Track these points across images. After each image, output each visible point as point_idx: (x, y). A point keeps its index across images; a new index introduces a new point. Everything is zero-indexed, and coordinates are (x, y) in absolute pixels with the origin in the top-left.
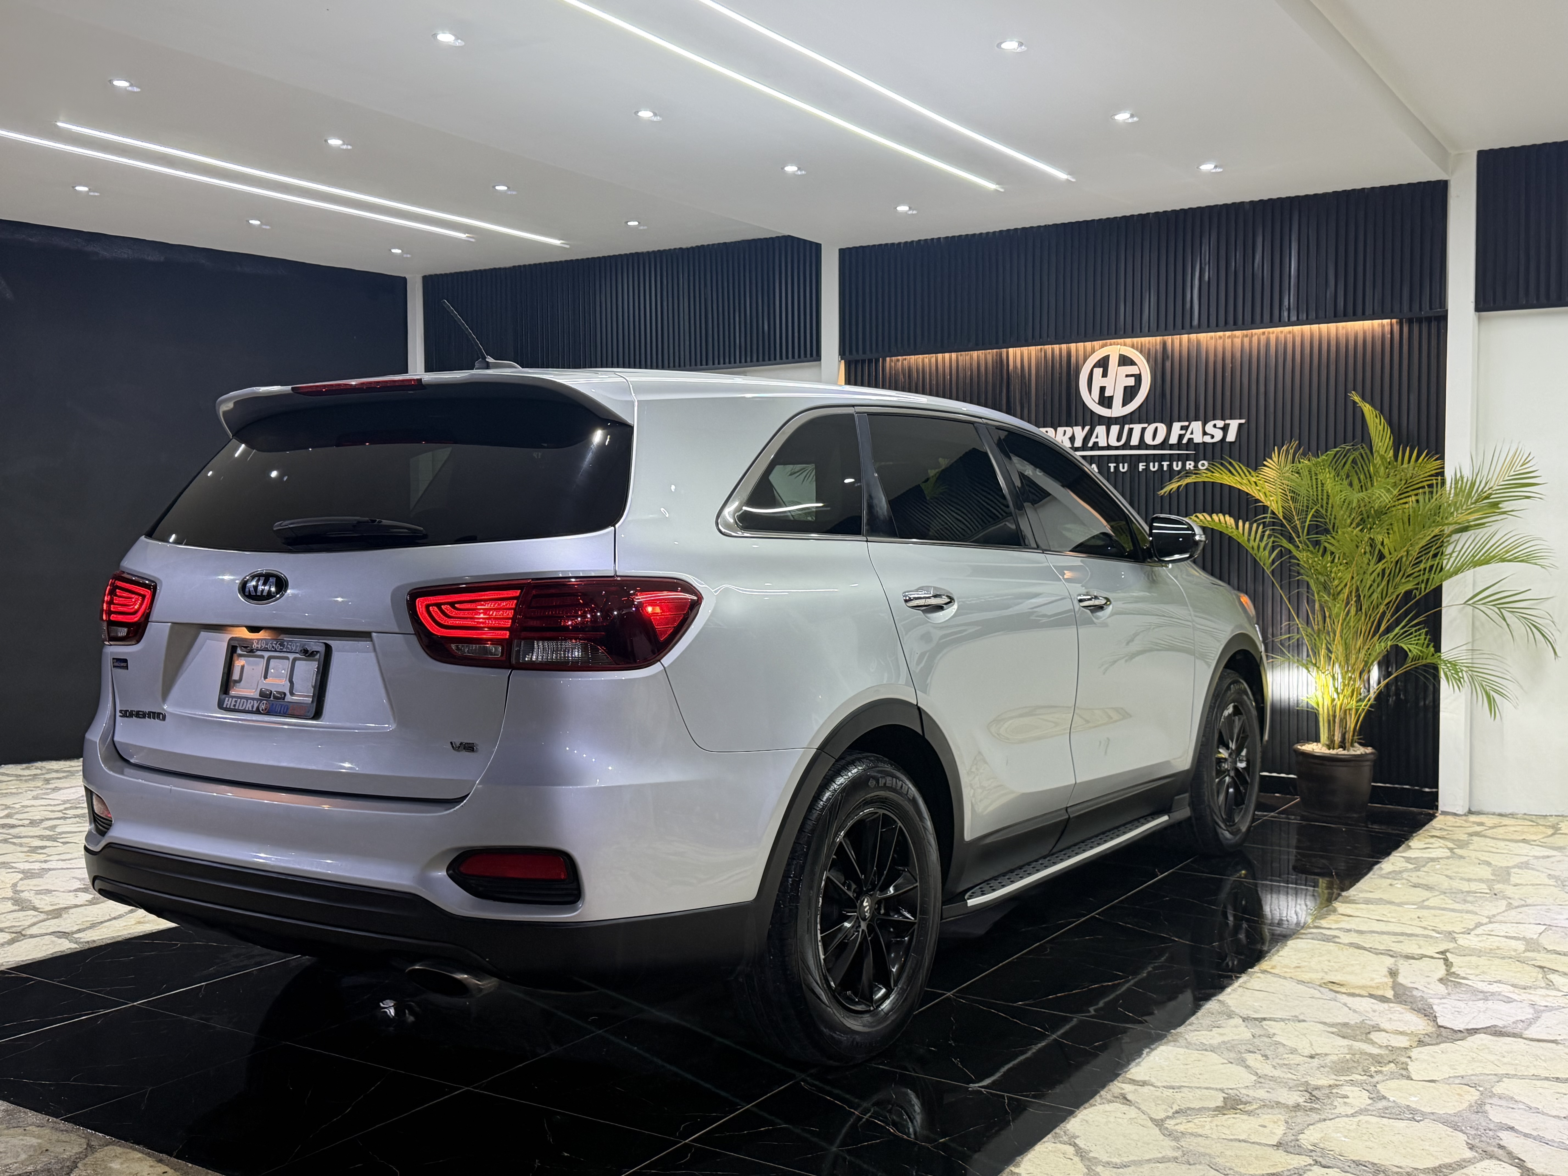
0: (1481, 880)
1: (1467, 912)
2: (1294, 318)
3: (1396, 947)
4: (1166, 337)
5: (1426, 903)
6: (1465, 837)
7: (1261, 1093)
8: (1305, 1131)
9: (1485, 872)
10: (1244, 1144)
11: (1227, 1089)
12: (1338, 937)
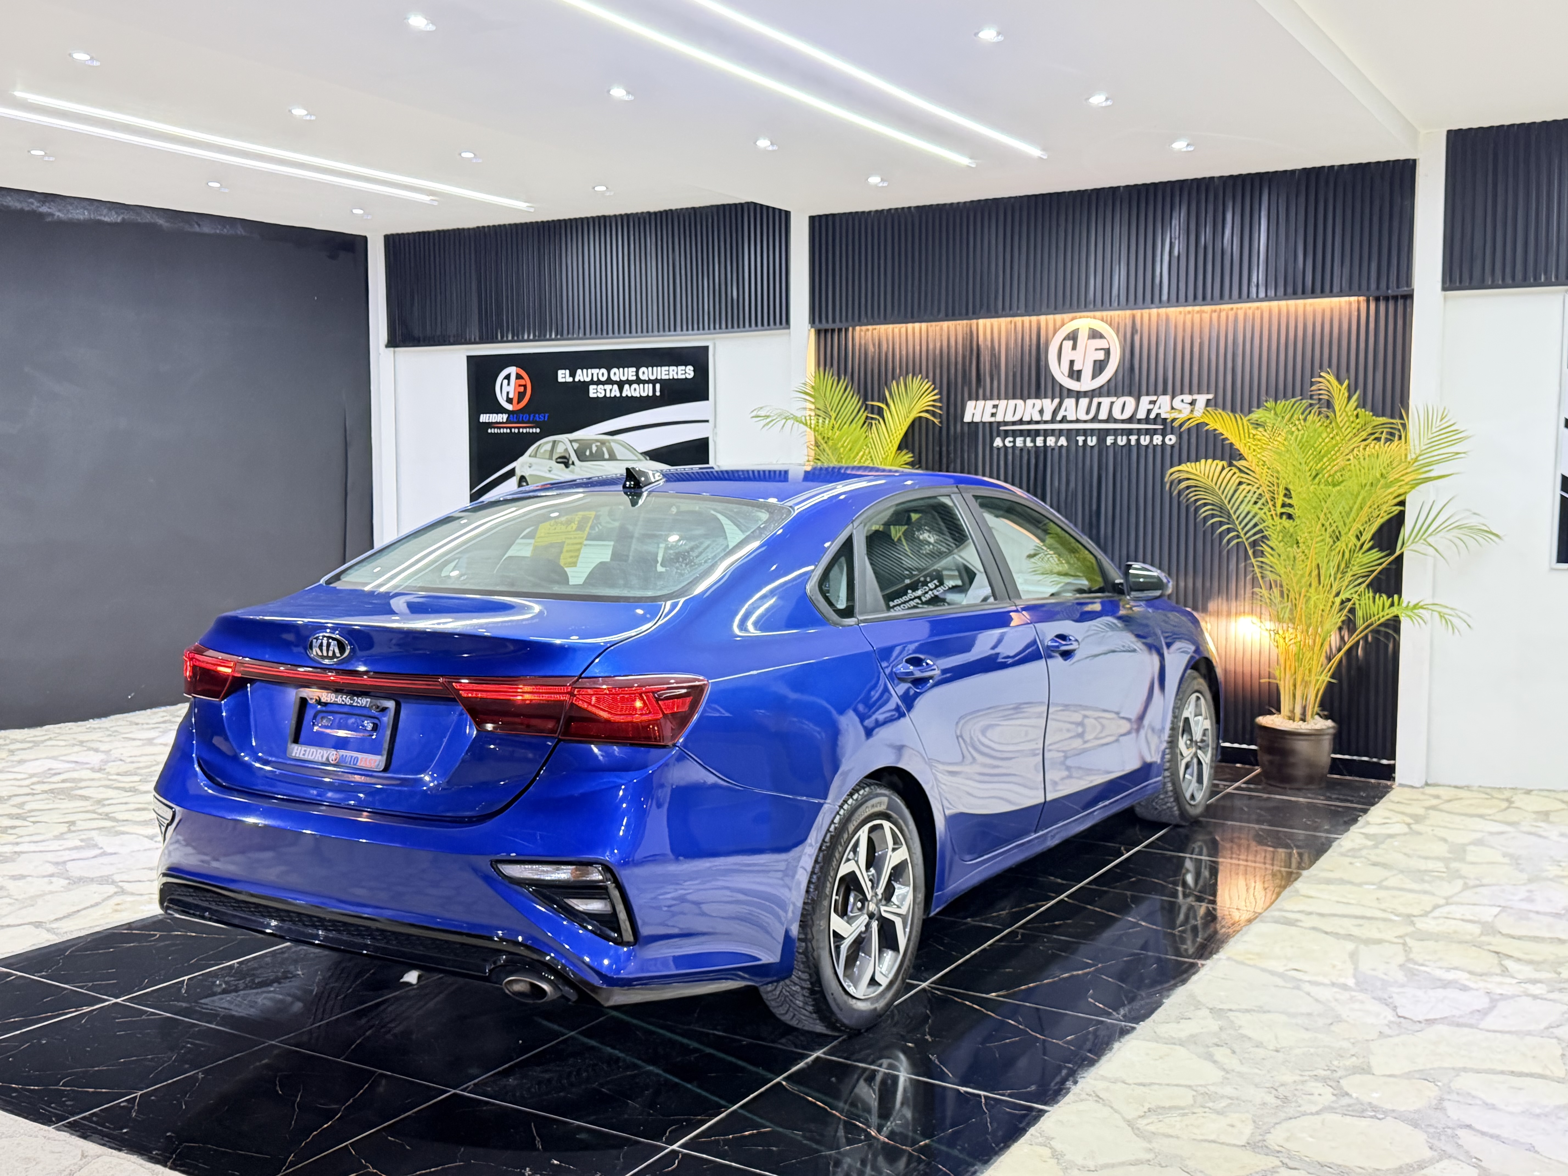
0: (1438, 859)
1: (1425, 892)
2: (1262, 294)
3: (1356, 931)
4: (1135, 312)
5: (1385, 883)
6: (1421, 811)
7: (1228, 1090)
8: (1272, 1130)
9: (1441, 849)
10: (1213, 1145)
11: (1197, 1086)
12: (1301, 921)
